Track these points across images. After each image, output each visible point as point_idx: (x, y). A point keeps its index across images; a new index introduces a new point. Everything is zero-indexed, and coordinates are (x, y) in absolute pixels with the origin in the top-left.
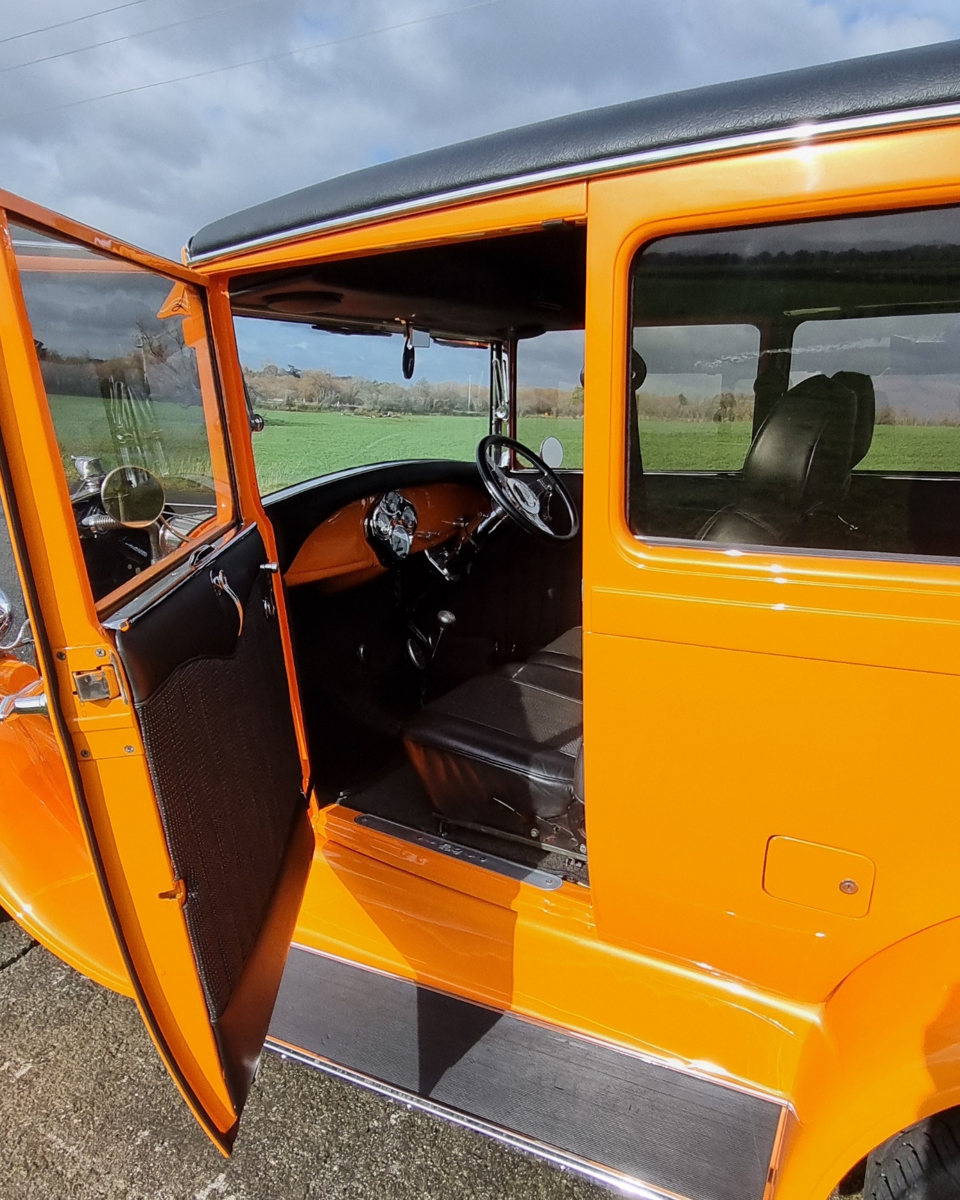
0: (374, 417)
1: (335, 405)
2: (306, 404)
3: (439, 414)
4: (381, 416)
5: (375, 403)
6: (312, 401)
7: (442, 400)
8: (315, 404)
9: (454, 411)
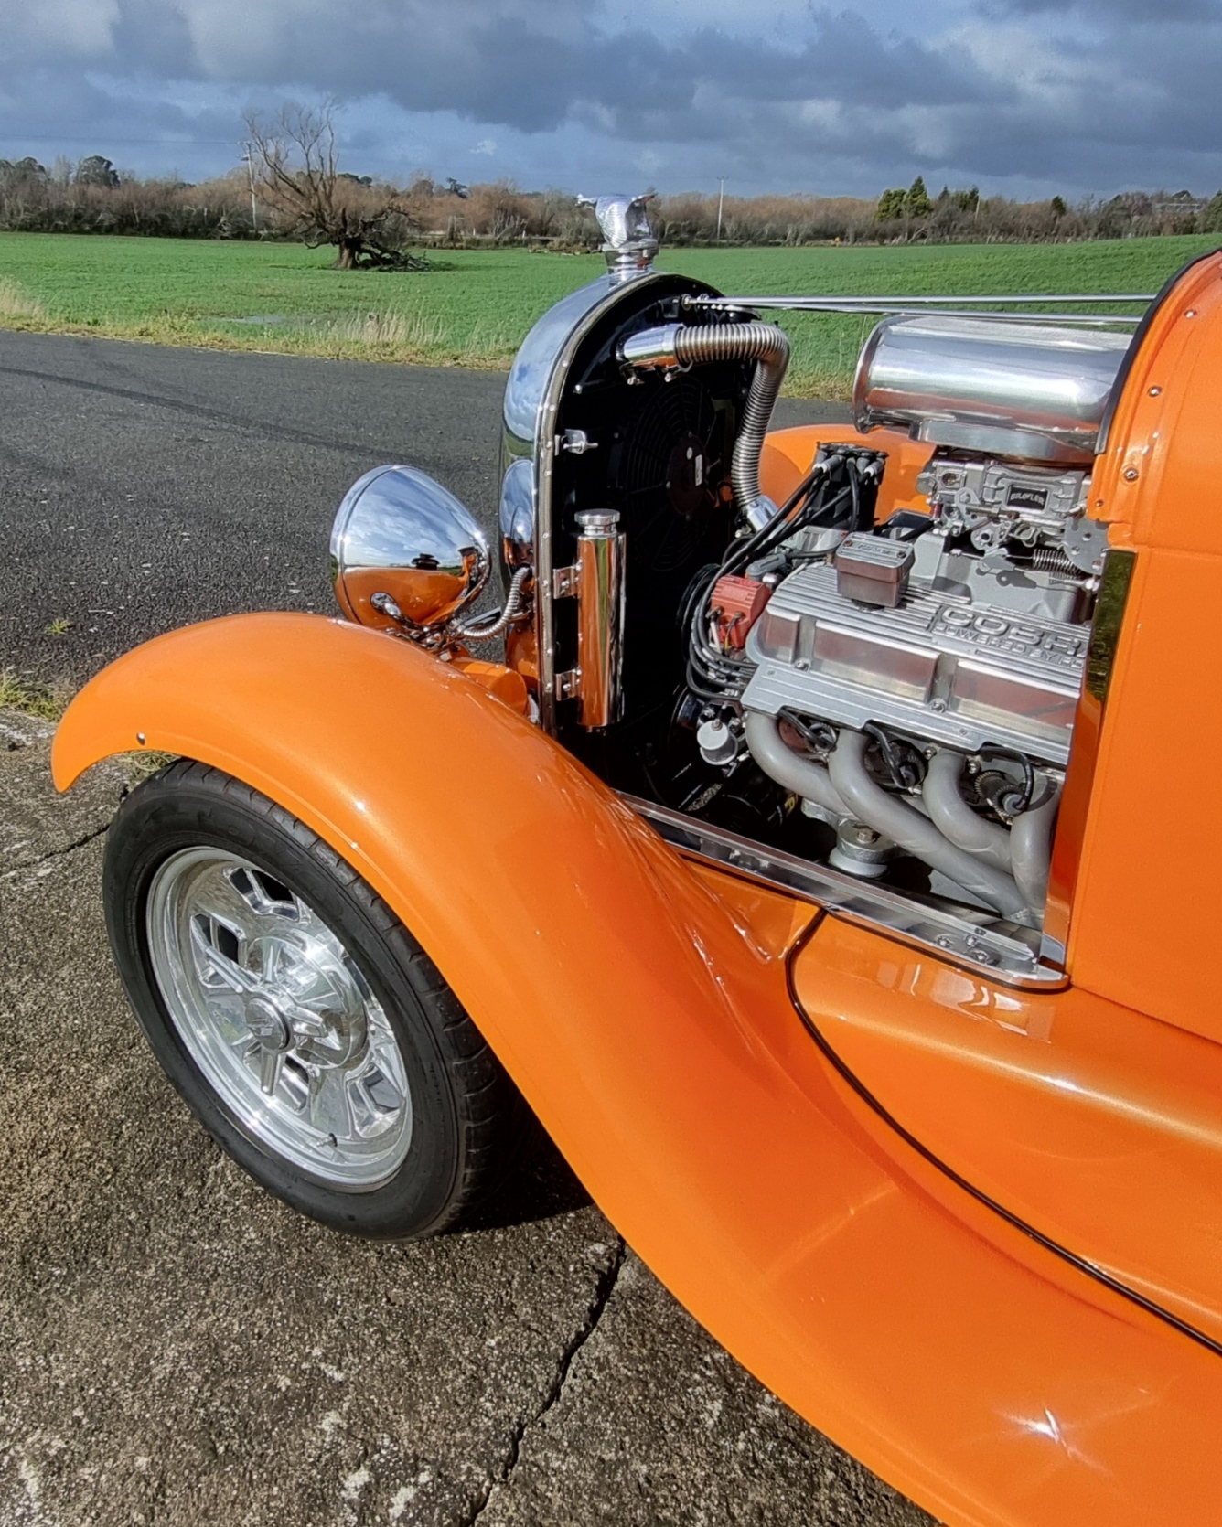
0: (578, 253)
1: (519, 238)
2: (478, 237)
3: (673, 245)
4: (588, 252)
5: (579, 232)
6: (485, 232)
7: (678, 223)
8: (490, 237)
9: (695, 240)
